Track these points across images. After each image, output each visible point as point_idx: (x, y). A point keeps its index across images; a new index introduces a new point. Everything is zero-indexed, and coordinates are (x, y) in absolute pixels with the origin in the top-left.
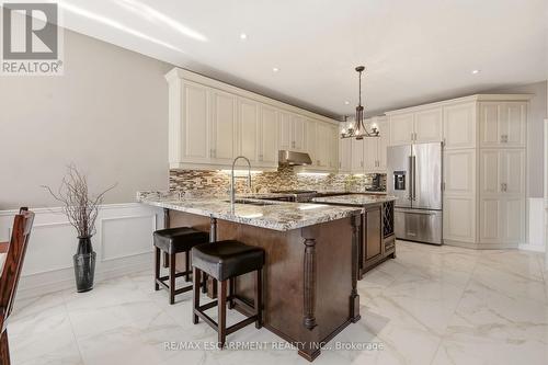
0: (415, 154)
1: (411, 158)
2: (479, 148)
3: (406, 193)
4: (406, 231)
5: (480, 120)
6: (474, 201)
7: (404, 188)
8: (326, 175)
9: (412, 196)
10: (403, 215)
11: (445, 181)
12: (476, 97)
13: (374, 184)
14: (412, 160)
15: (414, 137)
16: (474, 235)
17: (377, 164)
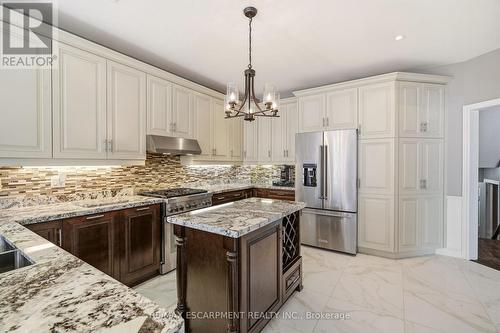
0: (326, 143)
1: (322, 148)
2: (398, 137)
3: (317, 190)
4: (318, 238)
5: (399, 102)
6: (392, 201)
7: (314, 185)
8: (229, 166)
9: (324, 195)
10: (314, 217)
11: (360, 177)
12: (394, 75)
13: (282, 177)
14: (323, 150)
15: (326, 123)
16: (392, 243)
17: (286, 153)
